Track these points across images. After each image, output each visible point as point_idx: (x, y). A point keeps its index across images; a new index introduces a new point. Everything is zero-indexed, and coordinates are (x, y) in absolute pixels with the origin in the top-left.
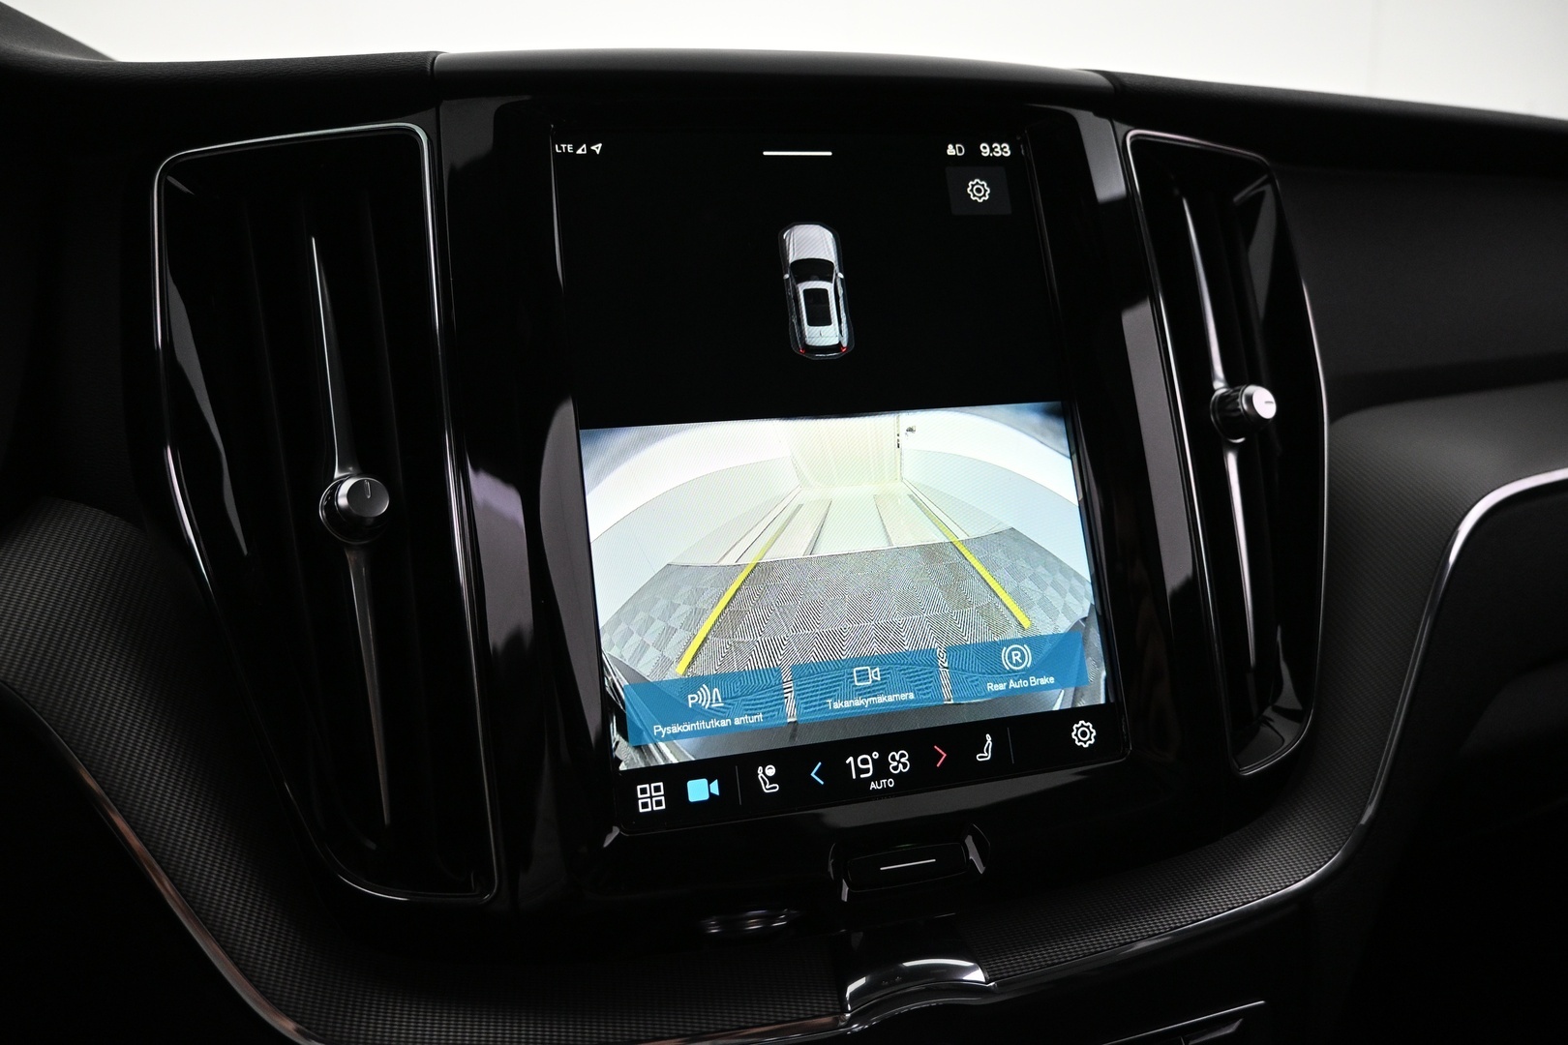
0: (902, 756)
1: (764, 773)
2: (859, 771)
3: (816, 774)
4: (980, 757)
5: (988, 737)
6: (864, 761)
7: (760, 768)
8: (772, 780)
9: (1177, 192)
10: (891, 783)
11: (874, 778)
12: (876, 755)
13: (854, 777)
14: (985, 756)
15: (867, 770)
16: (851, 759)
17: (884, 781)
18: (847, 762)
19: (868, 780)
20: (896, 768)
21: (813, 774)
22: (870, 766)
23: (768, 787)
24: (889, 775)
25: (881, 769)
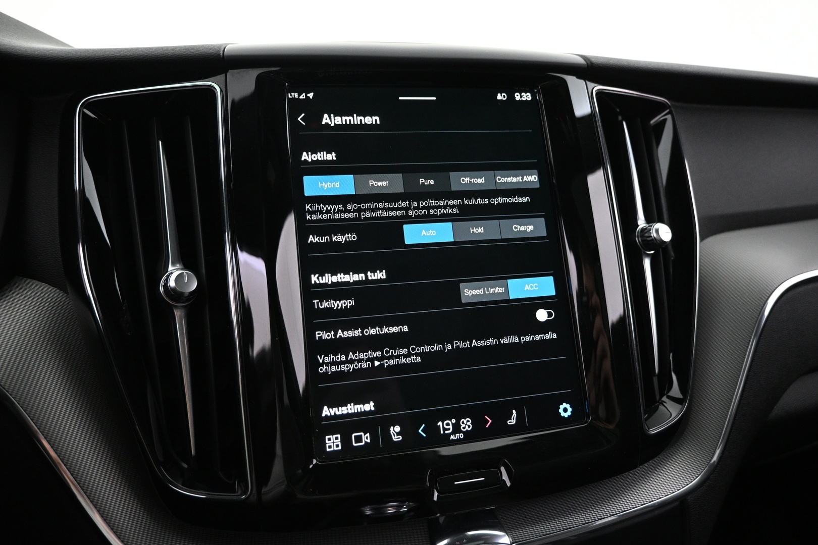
0: (468, 421)
1: (394, 430)
2: (445, 429)
4: (510, 422)
5: (514, 411)
6: (448, 424)
7: (392, 428)
8: (398, 434)
9: (620, 118)
10: (462, 436)
11: (452, 433)
12: (454, 421)
13: (442, 432)
14: (512, 422)
15: (449, 429)
16: (440, 423)
17: (458, 435)
18: (438, 424)
19: (449, 435)
20: (464, 428)
21: (420, 431)
22: (451, 427)
23: (396, 437)
24: (461, 432)
25: (457, 428)
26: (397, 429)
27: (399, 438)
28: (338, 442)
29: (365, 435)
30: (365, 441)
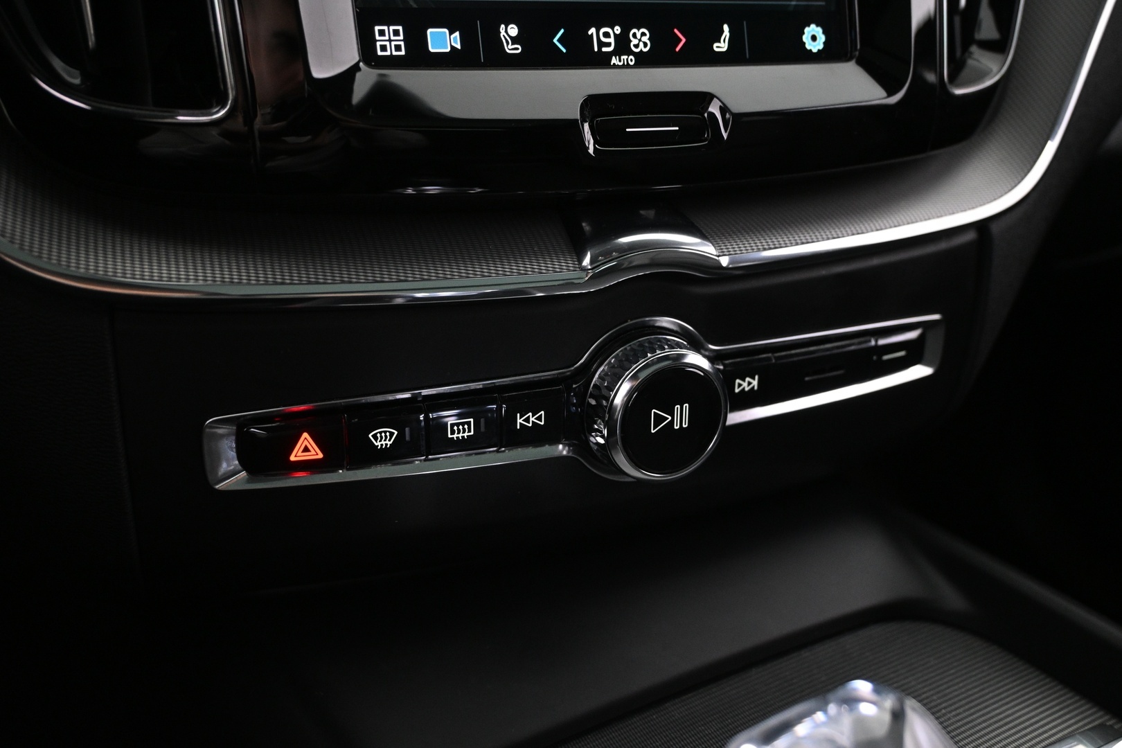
0: (643, 34)
1: (506, 32)
2: (601, 44)
3: (558, 40)
4: (717, 47)
5: (726, 28)
6: (607, 35)
7: (503, 26)
8: (515, 40)
10: (631, 60)
11: (614, 53)
12: (618, 30)
13: (596, 49)
14: (722, 46)
15: (609, 45)
16: (592, 31)
17: (625, 57)
18: (590, 33)
19: (610, 55)
20: (637, 46)
21: (555, 40)
22: (612, 40)
23: (510, 47)
24: (630, 52)
25: (623, 45)
26: (513, 31)
27: (517, 49)
28: (400, 40)
29: (450, 34)
30: (452, 46)
